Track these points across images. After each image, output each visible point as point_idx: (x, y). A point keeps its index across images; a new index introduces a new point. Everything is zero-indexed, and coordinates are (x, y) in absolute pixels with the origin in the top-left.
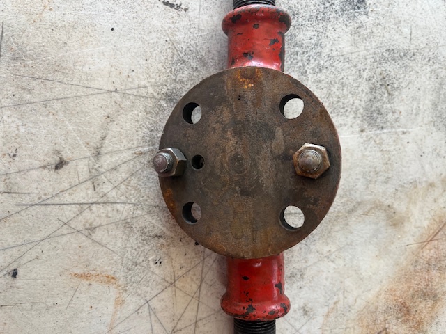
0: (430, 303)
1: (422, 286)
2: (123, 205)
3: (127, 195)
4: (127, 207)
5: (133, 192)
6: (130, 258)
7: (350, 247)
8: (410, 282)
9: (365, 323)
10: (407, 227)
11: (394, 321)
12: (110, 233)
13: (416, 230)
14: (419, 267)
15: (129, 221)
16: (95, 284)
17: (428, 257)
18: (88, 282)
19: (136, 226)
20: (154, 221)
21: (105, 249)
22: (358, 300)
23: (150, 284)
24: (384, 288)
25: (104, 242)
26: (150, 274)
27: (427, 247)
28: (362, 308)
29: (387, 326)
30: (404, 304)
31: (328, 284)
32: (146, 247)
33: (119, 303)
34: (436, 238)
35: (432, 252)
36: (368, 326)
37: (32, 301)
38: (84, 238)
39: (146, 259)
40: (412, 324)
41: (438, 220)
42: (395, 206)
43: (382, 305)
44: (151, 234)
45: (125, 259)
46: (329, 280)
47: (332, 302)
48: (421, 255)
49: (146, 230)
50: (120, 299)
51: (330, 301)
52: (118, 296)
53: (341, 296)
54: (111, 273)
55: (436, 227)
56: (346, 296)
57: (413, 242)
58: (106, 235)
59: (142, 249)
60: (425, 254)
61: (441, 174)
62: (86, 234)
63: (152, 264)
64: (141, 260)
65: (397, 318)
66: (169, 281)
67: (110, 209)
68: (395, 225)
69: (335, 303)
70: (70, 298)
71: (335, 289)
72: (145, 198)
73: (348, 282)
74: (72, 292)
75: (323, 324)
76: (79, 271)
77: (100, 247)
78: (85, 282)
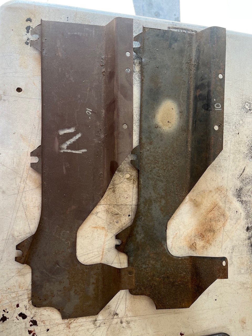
0: (212, 234)
1: (209, 227)
2: (106, 205)
3: (107, 202)
4: (107, 205)
5: (108, 201)
6: (109, 221)
7: (181, 215)
8: (204, 226)
9: (187, 240)
10: (202, 206)
11: (198, 240)
12: (102, 214)
13: (205, 207)
14: (207, 221)
15: (108, 210)
16: (99, 230)
17: (210, 217)
18: (97, 229)
19: (110, 211)
20: (115, 209)
21: (101, 219)
22: (185, 233)
23: (115, 229)
24: (194, 228)
25: (101, 217)
26: (115, 226)
27: (210, 213)
28: (186, 235)
29: (195, 241)
30: (201, 234)
31: (173, 227)
32: (113, 218)
33: (106, 235)
34: (213, 210)
35: (212, 215)
36: (188, 241)
37: (81, 235)
38: (95, 216)
39: (113, 221)
40: (205, 241)
41: (214, 204)
42: (197, 200)
43: (193, 234)
44: (115, 214)
45: (107, 222)
46: (174, 226)
47: (175, 234)
48: (207, 216)
49: (113, 212)
50: (106, 234)
51: (174, 233)
52: (106, 233)
53: (178, 232)
54: (103, 226)
55: (213, 206)
56: (180, 231)
57: (204, 212)
58: (101, 215)
59: (112, 218)
60: (209, 216)
61: (214, 187)
62: (95, 214)
63: (115, 223)
64: (112, 222)
65: (199, 239)
66: (121, 228)
67: (102, 206)
68: (197, 206)
69: (176, 234)
70: (92, 234)
71: (176, 229)
72: (112, 202)
73: (180, 227)
74: (92, 232)
75: (172, 241)
76: (94, 226)
77: (100, 218)
78: (96, 229)
